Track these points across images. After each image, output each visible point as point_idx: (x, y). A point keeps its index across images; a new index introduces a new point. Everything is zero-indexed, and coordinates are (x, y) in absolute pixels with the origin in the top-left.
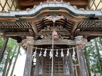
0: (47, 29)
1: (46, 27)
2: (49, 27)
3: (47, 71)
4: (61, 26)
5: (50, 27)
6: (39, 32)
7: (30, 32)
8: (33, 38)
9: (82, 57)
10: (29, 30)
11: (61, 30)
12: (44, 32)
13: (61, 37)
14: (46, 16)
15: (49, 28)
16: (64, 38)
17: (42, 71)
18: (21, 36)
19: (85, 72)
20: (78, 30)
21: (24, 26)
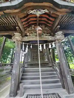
0: (32, 28)
1: (31, 26)
2: (33, 26)
3: (33, 59)
4: (43, 25)
5: (35, 26)
6: (26, 31)
7: (17, 29)
8: (20, 34)
9: (61, 49)
10: (17, 28)
11: (44, 29)
12: (30, 30)
13: (43, 34)
14: (30, 10)
15: (34, 28)
16: (46, 35)
17: (30, 60)
18: (11, 34)
19: (64, 60)
20: (58, 27)
21: (11, 24)
